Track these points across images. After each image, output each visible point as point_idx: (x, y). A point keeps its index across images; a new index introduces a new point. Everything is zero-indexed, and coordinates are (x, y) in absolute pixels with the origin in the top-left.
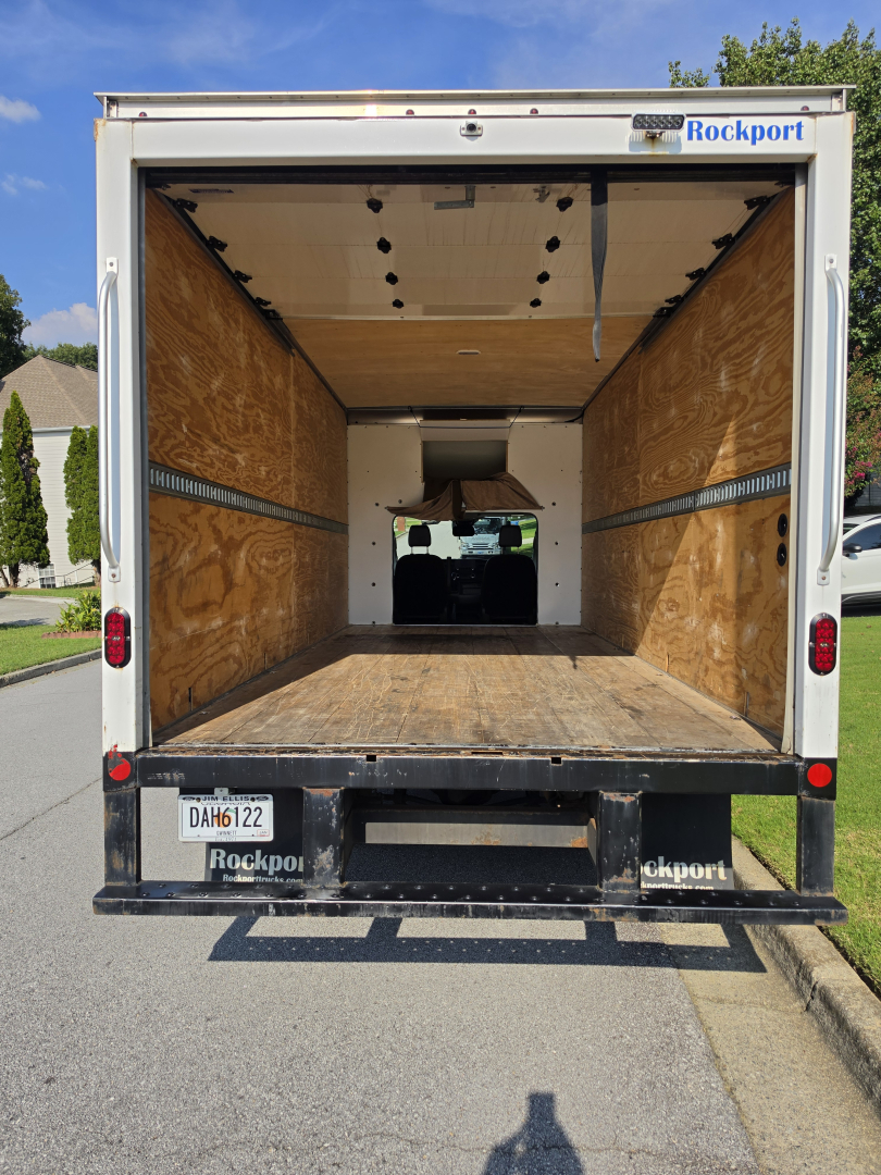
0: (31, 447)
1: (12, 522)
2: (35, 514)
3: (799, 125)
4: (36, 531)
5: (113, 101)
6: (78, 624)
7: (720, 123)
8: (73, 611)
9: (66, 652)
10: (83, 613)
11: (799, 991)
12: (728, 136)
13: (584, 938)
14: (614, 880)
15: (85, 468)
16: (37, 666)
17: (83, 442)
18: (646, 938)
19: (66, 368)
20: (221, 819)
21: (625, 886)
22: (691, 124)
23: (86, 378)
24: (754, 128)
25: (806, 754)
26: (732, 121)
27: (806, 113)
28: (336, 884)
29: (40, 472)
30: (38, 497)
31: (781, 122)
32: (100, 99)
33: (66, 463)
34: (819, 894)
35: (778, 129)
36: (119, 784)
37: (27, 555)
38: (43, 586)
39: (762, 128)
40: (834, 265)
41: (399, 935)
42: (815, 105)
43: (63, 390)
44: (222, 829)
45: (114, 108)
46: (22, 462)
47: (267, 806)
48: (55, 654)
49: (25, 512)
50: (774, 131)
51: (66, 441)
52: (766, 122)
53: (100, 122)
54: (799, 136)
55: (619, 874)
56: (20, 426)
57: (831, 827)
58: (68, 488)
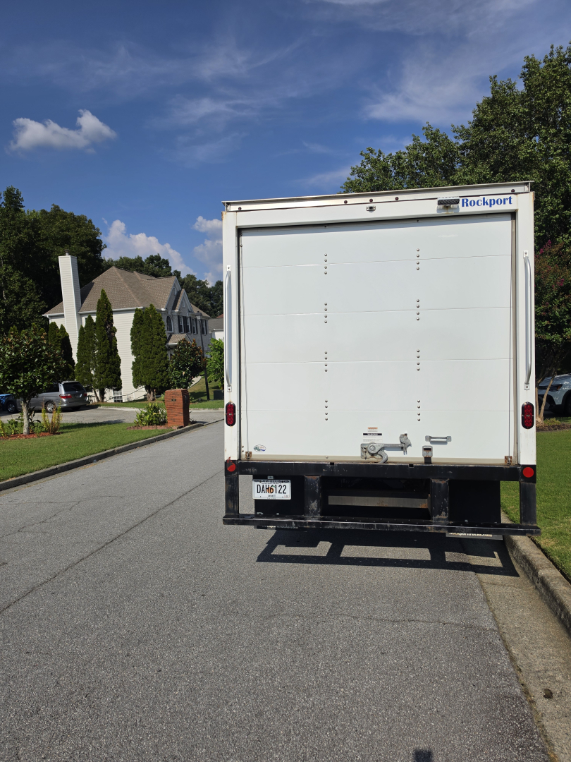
0: (112, 321)
1: (102, 364)
2: (114, 360)
3: (510, 198)
4: (115, 369)
5: (228, 204)
6: (147, 421)
7: (476, 199)
8: (143, 415)
9: (143, 436)
10: (148, 416)
11: (533, 582)
12: (480, 204)
13: (430, 559)
14: (438, 517)
15: (142, 332)
16: (130, 444)
17: (141, 317)
18: (460, 560)
19: (127, 273)
20: (270, 490)
21: (442, 519)
22: (463, 200)
23: (140, 278)
24: (491, 200)
25: (521, 464)
26: (481, 198)
27: (513, 192)
28: (319, 516)
29: (117, 335)
30: (116, 350)
31: (502, 197)
32: (224, 204)
33: (132, 330)
34: (530, 525)
35: (501, 200)
36: (231, 473)
37: (110, 383)
38: (115, 401)
39: (494, 200)
40: (527, 255)
41: (341, 556)
42: (517, 189)
43: (127, 287)
44: (270, 494)
45: (229, 206)
46: (107, 330)
47: (288, 485)
48: (138, 438)
49: (109, 359)
50: (499, 201)
51: (131, 316)
52: (496, 198)
53: (224, 213)
54: (510, 203)
55: (440, 514)
56: (106, 309)
57: (534, 495)
58: (133, 344)
